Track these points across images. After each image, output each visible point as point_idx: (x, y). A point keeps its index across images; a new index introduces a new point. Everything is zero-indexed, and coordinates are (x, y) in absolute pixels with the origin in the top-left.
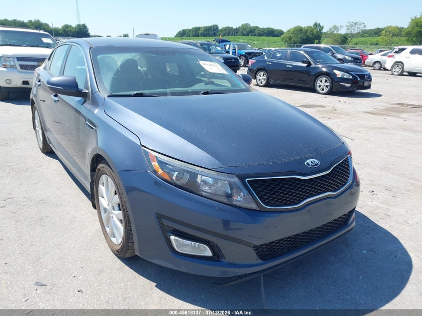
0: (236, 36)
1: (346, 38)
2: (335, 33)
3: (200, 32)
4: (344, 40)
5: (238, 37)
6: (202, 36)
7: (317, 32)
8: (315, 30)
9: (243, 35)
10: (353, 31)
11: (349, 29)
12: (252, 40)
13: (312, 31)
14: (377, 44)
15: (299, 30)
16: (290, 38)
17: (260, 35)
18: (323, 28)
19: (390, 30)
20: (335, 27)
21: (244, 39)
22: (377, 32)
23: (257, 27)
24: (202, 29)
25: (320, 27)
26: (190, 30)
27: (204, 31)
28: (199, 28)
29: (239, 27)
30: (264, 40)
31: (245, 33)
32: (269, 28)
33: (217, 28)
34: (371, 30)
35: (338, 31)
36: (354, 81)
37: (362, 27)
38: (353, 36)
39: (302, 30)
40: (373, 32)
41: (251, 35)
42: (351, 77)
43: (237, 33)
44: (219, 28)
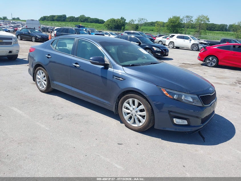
0: (77, 22)
1: (138, 26)
2: (132, 23)
3: (55, 18)
4: (136, 27)
5: (79, 23)
6: (56, 21)
7: (123, 22)
8: (122, 21)
9: (81, 22)
10: (141, 23)
11: (139, 22)
12: (87, 25)
13: (120, 21)
14: (153, 30)
15: (113, 21)
16: (109, 25)
17: (91, 22)
18: (126, 20)
19: (159, 23)
20: (132, 20)
21: (82, 24)
22: (152, 24)
23: (89, 18)
24: (57, 17)
25: (124, 19)
26: (49, 17)
27: (58, 18)
28: (54, 16)
29: (79, 17)
30: (94, 25)
31: (82, 20)
32: (96, 18)
33: (66, 17)
34: (149, 23)
35: (134, 22)
36: (161, 52)
37: (145, 21)
38: (141, 25)
39: (115, 21)
40: (150, 24)
41: (86, 22)
42: (161, 50)
43: (78, 20)
44: (67, 17)
